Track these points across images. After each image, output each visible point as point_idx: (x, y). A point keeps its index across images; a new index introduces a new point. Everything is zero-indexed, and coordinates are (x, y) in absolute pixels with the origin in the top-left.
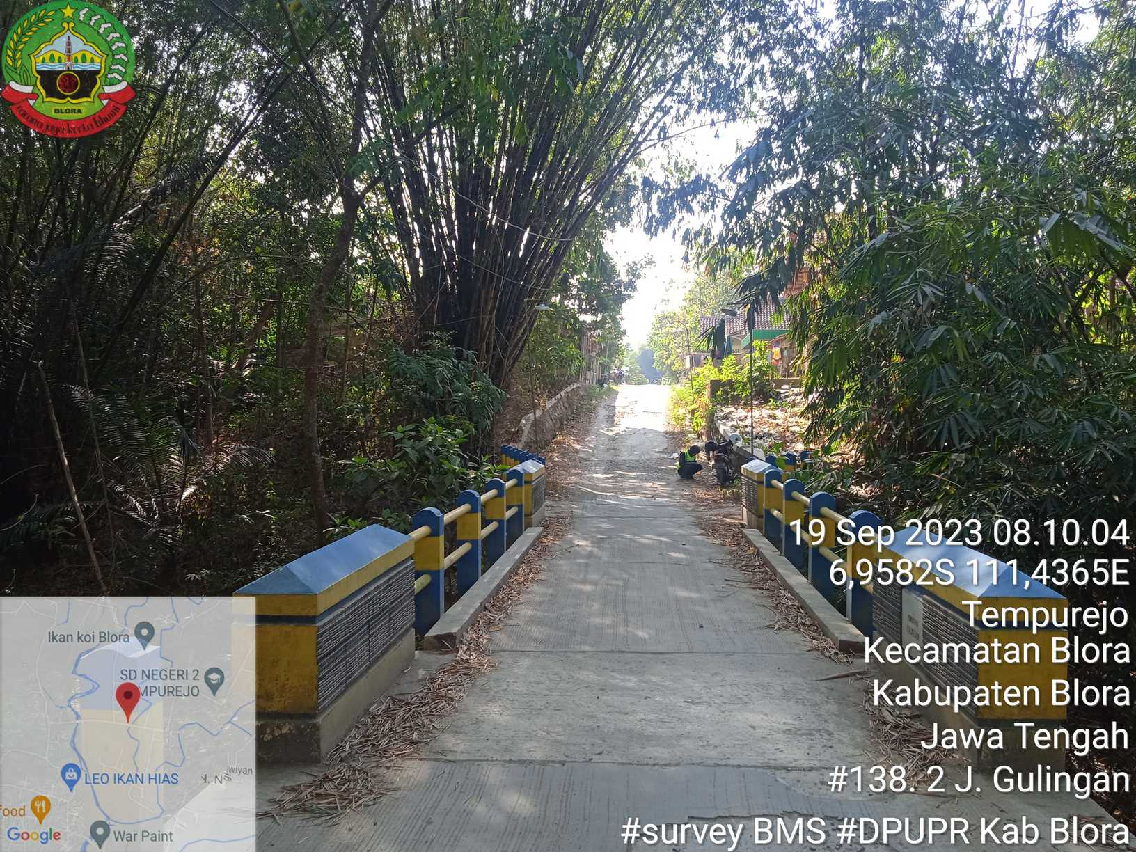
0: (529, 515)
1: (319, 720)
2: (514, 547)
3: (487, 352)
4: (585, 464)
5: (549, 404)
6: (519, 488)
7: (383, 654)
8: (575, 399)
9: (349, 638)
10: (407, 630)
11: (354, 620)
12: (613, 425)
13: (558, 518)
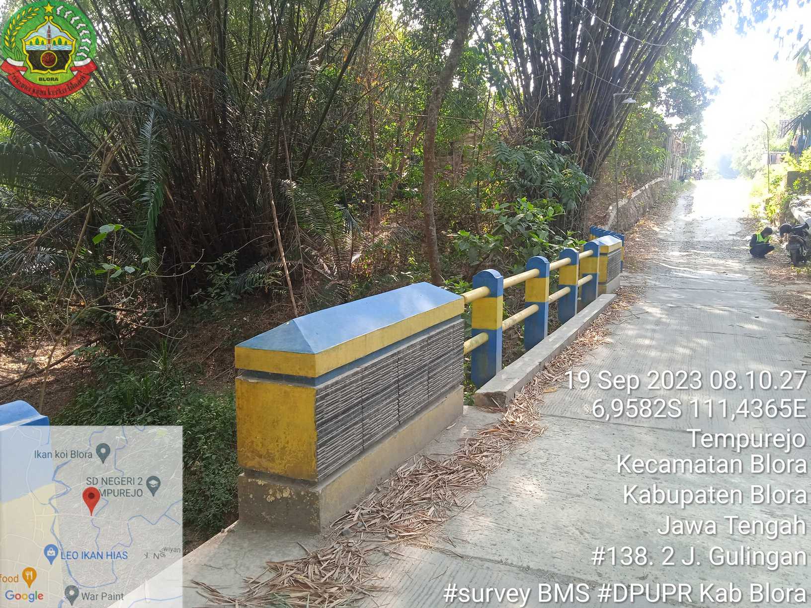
0: (602, 283)
1: (319, 489)
2: (586, 310)
3: (582, 149)
4: (662, 243)
5: (634, 195)
6: (594, 258)
7: (418, 413)
8: (658, 191)
9: (367, 399)
10: (453, 388)
11: (377, 380)
12: (690, 212)
13: (632, 287)
